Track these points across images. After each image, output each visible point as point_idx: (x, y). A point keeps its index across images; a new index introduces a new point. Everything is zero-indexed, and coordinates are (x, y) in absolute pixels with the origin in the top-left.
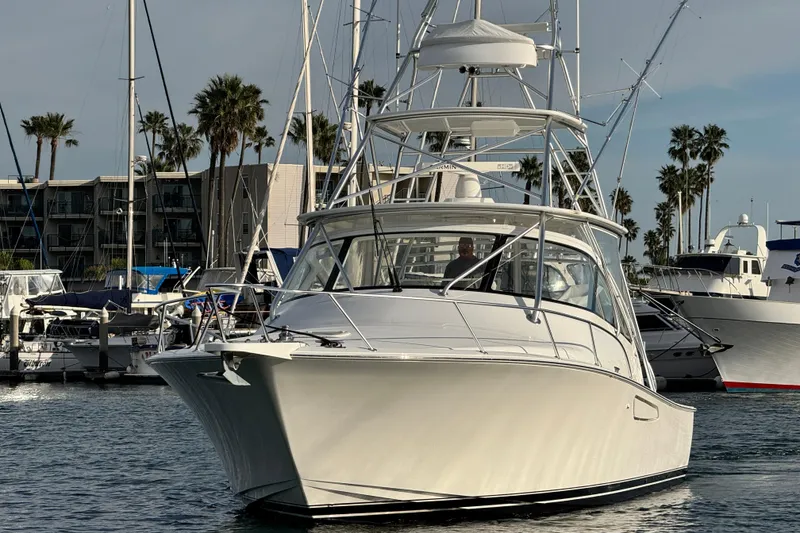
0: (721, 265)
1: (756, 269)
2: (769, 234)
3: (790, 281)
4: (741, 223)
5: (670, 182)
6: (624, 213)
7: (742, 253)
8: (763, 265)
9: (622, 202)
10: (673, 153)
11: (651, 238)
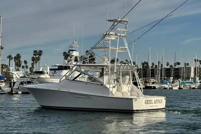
0: (42, 73)
1: (47, 73)
2: (49, 68)
3: (53, 75)
4: (45, 66)
5: (33, 59)
6: (26, 64)
7: (45, 71)
8: (49, 73)
9: (25, 62)
10: (34, 55)
11: (30, 68)
